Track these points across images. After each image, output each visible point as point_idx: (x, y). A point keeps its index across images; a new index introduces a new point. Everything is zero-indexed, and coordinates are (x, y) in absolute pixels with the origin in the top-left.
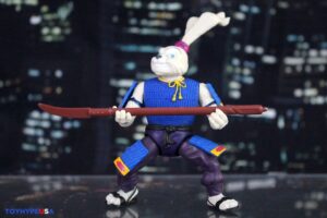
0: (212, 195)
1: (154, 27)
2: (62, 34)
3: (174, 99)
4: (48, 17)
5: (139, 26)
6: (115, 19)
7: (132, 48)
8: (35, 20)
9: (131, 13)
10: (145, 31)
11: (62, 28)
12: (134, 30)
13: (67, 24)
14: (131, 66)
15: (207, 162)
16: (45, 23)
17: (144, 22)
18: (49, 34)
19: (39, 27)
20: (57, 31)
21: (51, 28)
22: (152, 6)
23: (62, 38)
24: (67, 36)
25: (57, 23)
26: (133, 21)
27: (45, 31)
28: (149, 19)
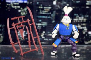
0: (73, 52)
1: (45, 12)
2: (25, 14)
3: (67, 29)
4: (22, 10)
5: (42, 12)
6: (37, 11)
7: (40, 17)
8: (19, 11)
9: (40, 9)
10: (43, 13)
11: (25, 12)
12: (41, 13)
13: (26, 12)
14: (40, 21)
15: (73, 44)
16: (22, 11)
17: (43, 11)
18: (23, 14)
19: (20, 12)
20: (24, 13)
21: (23, 12)
22: (45, 8)
23: (25, 15)
24: (26, 14)
25: (24, 11)
26: (41, 11)
27: (22, 13)
28: (44, 10)
